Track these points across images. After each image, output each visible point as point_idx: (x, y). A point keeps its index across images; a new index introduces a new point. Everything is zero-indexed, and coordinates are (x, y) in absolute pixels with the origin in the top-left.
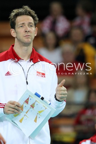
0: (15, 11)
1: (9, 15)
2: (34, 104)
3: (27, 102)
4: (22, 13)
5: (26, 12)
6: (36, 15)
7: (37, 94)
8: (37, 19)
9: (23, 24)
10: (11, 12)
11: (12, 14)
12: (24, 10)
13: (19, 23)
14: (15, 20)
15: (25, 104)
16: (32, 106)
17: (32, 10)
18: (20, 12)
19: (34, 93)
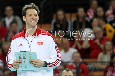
0: (26, 6)
1: (22, 9)
2: (24, 56)
3: (20, 58)
4: (30, 7)
5: (33, 7)
6: (38, 9)
7: (21, 52)
8: (39, 11)
9: (31, 14)
10: (23, 7)
11: (24, 8)
12: (32, 6)
13: (29, 14)
14: (26, 11)
15: (21, 59)
16: (24, 58)
17: (36, 6)
18: (29, 7)
19: (19, 52)
